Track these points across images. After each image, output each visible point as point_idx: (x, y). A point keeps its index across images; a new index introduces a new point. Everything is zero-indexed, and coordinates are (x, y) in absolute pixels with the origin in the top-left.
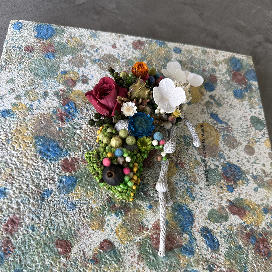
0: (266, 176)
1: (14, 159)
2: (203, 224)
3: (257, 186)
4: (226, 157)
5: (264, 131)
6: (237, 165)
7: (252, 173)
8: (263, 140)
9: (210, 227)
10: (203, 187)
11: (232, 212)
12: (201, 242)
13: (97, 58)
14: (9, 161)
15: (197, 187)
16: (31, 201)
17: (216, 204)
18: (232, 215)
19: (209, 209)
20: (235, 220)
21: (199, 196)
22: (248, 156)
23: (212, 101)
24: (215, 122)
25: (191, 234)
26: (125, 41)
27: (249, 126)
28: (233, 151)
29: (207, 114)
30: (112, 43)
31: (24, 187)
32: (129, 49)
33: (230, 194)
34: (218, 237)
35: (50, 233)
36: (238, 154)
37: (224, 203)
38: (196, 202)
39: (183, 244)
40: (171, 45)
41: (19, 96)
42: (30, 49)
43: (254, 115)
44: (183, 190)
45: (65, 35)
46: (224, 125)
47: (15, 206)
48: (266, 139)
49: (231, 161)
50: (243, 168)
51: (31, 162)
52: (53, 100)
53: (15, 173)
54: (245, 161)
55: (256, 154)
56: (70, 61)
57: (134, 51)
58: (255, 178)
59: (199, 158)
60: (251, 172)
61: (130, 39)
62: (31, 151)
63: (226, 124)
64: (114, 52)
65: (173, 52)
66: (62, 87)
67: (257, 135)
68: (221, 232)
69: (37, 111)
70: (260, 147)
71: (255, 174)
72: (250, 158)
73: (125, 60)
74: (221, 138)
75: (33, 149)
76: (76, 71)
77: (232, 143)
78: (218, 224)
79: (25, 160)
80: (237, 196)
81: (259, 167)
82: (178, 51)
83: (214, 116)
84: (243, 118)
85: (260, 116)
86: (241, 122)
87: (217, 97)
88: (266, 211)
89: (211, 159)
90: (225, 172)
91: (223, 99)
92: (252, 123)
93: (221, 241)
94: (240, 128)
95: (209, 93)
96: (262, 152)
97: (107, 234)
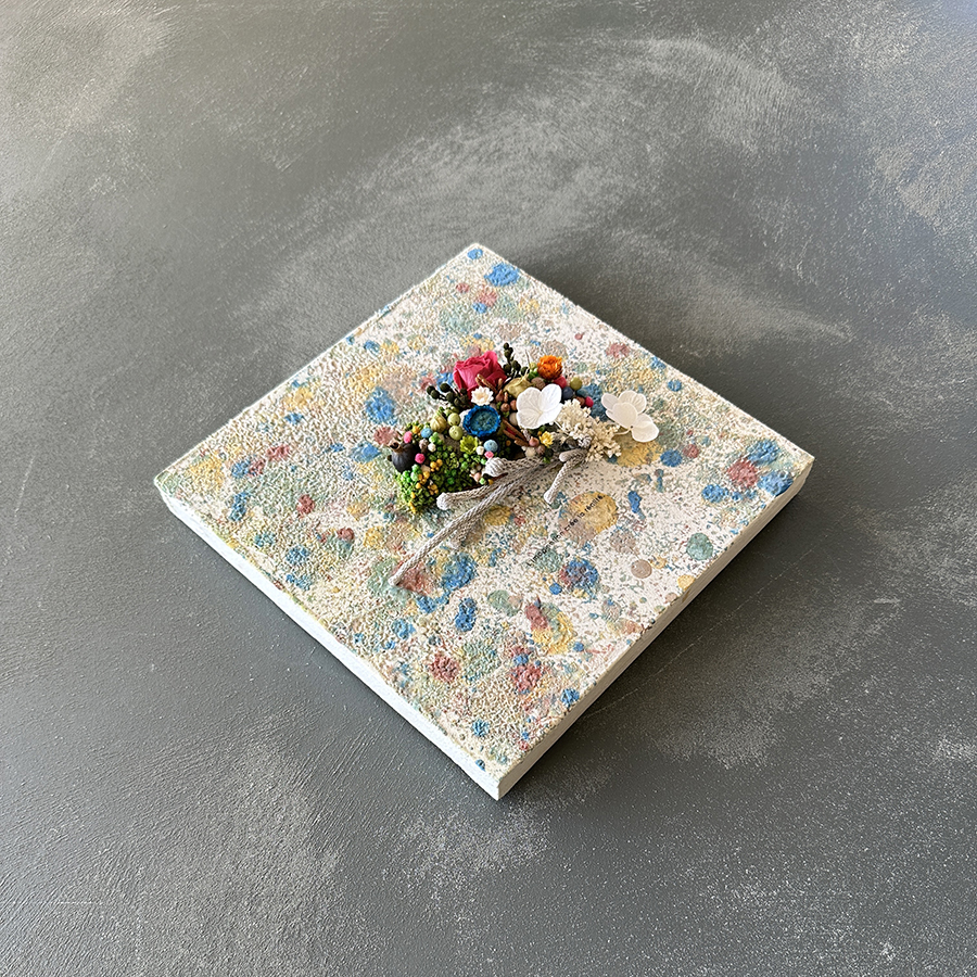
0: (631, 614)
1: (337, 395)
2: (475, 597)
3: (600, 614)
4: (594, 553)
5: (699, 562)
6: (599, 572)
7: (611, 596)
8: (681, 573)
9: (479, 605)
10: (520, 562)
11: (527, 612)
12: (452, 609)
13: (540, 340)
14: (331, 395)
15: (512, 556)
16: (317, 444)
17: (517, 591)
18: (524, 616)
19: (501, 587)
20: (523, 623)
21: (503, 567)
22: (629, 573)
23: (654, 478)
24: (627, 505)
25: (448, 594)
26: (604, 335)
27: (680, 542)
28: (613, 553)
29: (625, 489)
30: (582, 330)
31: (322, 427)
32: (597, 349)
33: (549, 594)
34: (478, 621)
35: (305, 484)
36: (616, 561)
37: (529, 597)
38: (492, 569)
39: (428, 596)
40: (673, 373)
41: (402, 335)
42: (464, 288)
43: (709, 534)
44: (490, 546)
45: (526, 292)
46: (637, 516)
47: (297, 438)
48: (690, 574)
49: (596, 561)
50: (603, 582)
51: (350, 408)
52: (436, 361)
53: (325, 409)
54: (617, 576)
55: (646, 580)
56: (500, 326)
57: (604, 356)
58: (609, 603)
59: (551, 530)
60: (610, 593)
61: (615, 336)
62: (361, 399)
63: (643, 517)
64: (572, 344)
65: (664, 385)
67: (681, 560)
68: (488, 621)
69: (405, 362)
70: (665, 577)
71: (615, 599)
72: (630, 578)
73: (575, 361)
74: (614, 527)
75: (365, 398)
77: (623, 542)
78: (494, 611)
79: (347, 403)
80: (556, 603)
81: (630, 597)
82: (676, 387)
83: (634, 498)
84: (681, 527)
85: (717, 542)
86: (671, 529)
87: (670, 478)
88: (580, 648)
89: (569, 541)
90: (571, 566)
91: (678, 485)
92: (690, 540)
93: (478, 629)
94: (659, 536)
95: (661, 466)
96: (661, 585)
97: (357, 526)
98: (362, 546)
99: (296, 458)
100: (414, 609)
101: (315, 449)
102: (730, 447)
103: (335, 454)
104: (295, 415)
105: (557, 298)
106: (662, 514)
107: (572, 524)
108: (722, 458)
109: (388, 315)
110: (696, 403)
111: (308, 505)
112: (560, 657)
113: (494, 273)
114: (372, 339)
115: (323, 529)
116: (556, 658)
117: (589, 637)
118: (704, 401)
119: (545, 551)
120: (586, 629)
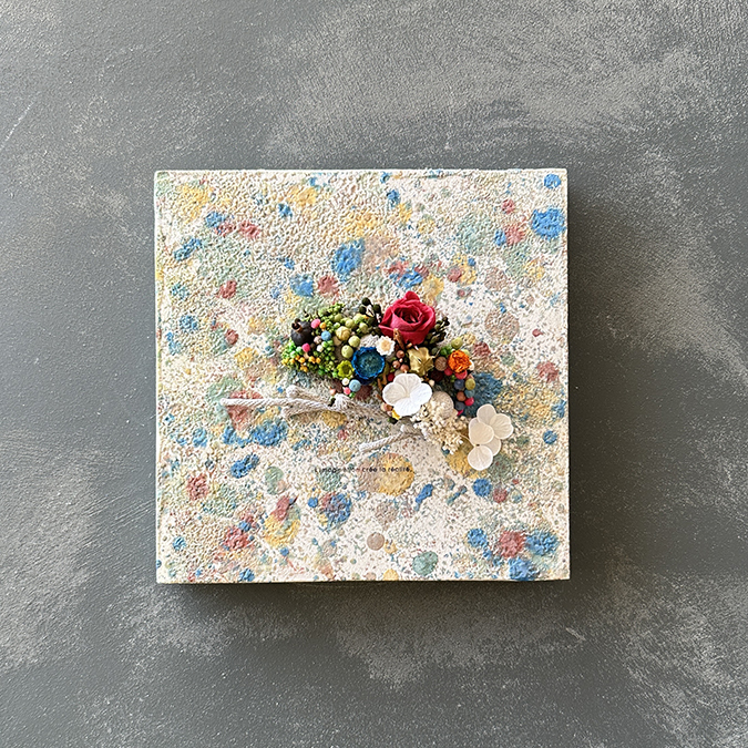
0: (337, 562)
1: (330, 218)
2: (262, 459)
3: (320, 544)
4: (361, 502)
5: (413, 572)
6: (350, 518)
7: (339, 540)
8: (395, 567)
9: (259, 468)
10: (313, 463)
11: (280, 500)
12: (241, 454)
13: (508, 308)
14: (327, 214)
15: (312, 454)
17: (290, 479)
18: (277, 501)
19: (283, 468)
20: (271, 504)
21: (299, 456)
22: (366, 537)
23: (456, 490)
24: (418, 491)
25: (249, 441)
26: (553, 349)
27: (418, 548)
28: (372, 514)
29: (430, 479)
30: (545, 330)
32: (536, 357)
33: (306, 501)
34: (247, 477)
36: (368, 521)
37: (292, 492)
38: (291, 451)
39: (237, 431)
40: (562, 428)
42: (509, 207)
43: (440, 562)
45: (546, 255)
46: (415, 504)
48: (399, 573)
49: (356, 509)
50: (345, 527)
51: (328, 240)
53: (312, 223)
54: (357, 531)
55: (370, 551)
57: (534, 366)
58: (333, 543)
59: (355, 460)
60: (341, 537)
61: (561, 358)
62: (343, 238)
63: (417, 509)
64: (525, 334)
65: (544, 430)
66: (446, 263)
67: (404, 560)
68: (254, 482)
70: (383, 560)
71: (339, 544)
72: (363, 540)
73: (511, 350)
74: (392, 498)
75: (345, 240)
76: (478, 280)
77: (386, 514)
78: (263, 480)
79: (330, 232)
80: (303, 511)
81: (350, 552)
82: (550, 438)
83: (428, 490)
84: (430, 539)
85: (439, 571)
86: (424, 534)
87: (465, 499)
88: (285, 553)
89: (356, 479)
90: (339, 497)
91: (463, 510)
92: (425, 553)
93: (242, 481)
94: (411, 531)
95: (469, 486)
96: (375, 563)
97: (244, 337)
98: (232, 356)
99: (257, 245)
100: (220, 432)
101: (275, 249)
102: (527, 518)
103: (283, 268)
104: (288, 209)
105: (561, 284)
106: (430, 518)
107: (371, 469)
108: (512, 520)
109: (433, 179)
110: (547, 465)
111: (230, 292)
112: (268, 546)
113: (544, 215)
114: (401, 191)
115: (221, 320)
116: (265, 545)
117: (297, 551)
118: (554, 468)
119: (335, 471)
120: (301, 545)
